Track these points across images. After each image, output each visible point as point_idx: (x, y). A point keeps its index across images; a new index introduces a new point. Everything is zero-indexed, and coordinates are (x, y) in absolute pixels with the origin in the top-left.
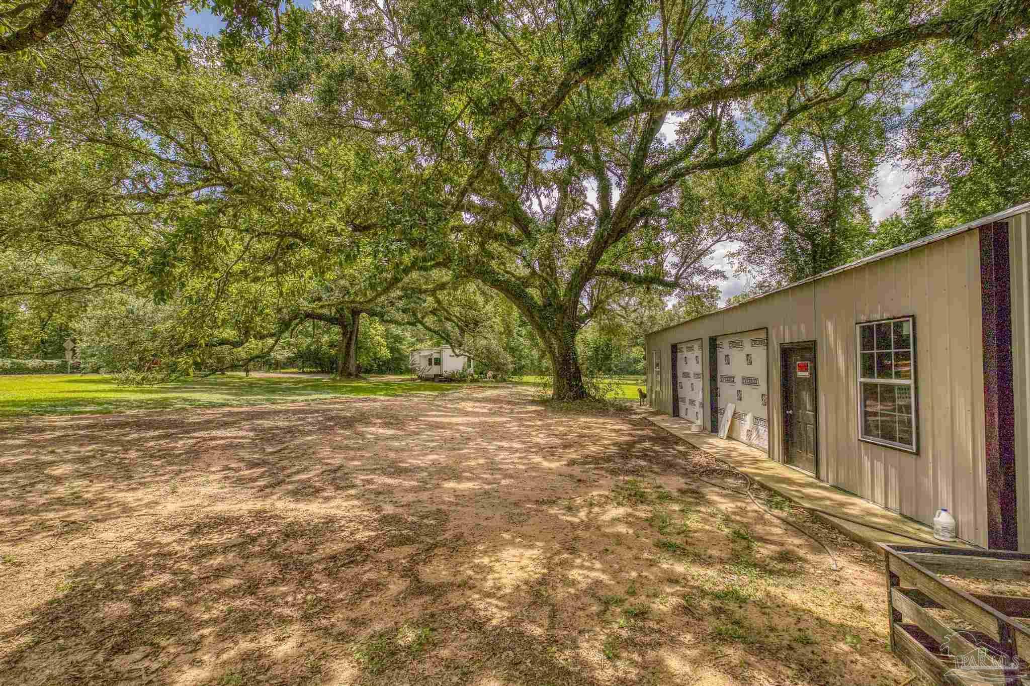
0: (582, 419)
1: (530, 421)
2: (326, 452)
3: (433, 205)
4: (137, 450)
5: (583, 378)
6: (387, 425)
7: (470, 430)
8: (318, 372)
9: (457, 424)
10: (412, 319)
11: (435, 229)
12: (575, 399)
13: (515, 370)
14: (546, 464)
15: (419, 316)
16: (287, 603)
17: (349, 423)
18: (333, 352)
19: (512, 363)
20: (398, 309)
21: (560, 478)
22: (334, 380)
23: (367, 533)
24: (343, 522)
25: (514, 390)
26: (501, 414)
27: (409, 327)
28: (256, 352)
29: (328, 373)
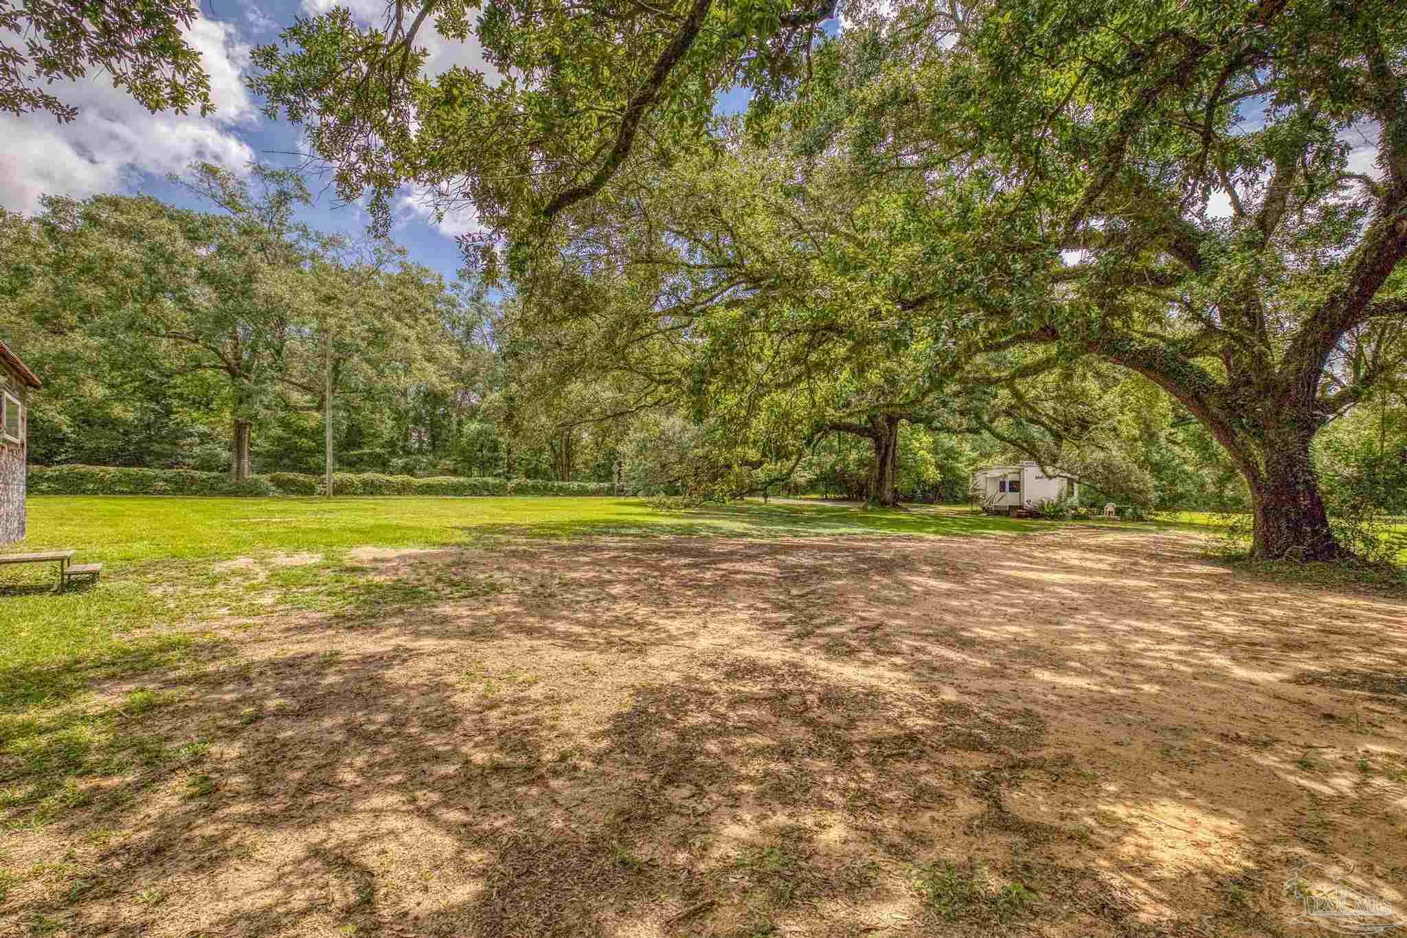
0: (1330, 599)
1: (1199, 590)
2: (858, 603)
3: (1022, 249)
4: (672, 578)
5: (1332, 521)
6: (942, 575)
7: (1075, 595)
8: (844, 500)
9: (1054, 584)
10: (974, 424)
11: (1028, 284)
12: (1307, 558)
13: (1163, 500)
14: (1240, 672)
15: (986, 418)
16: (826, 783)
17: (887, 568)
18: (863, 473)
19: (1156, 488)
20: (954, 411)
21: (1277, 704)
22: (864, 509)
23: (921, 721)
24: (888, 699)
25: (1162, 535)
26: (1139, 575)
27: (969, 436)
28: (775, 474)
29: (855, 500)
